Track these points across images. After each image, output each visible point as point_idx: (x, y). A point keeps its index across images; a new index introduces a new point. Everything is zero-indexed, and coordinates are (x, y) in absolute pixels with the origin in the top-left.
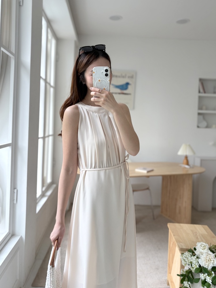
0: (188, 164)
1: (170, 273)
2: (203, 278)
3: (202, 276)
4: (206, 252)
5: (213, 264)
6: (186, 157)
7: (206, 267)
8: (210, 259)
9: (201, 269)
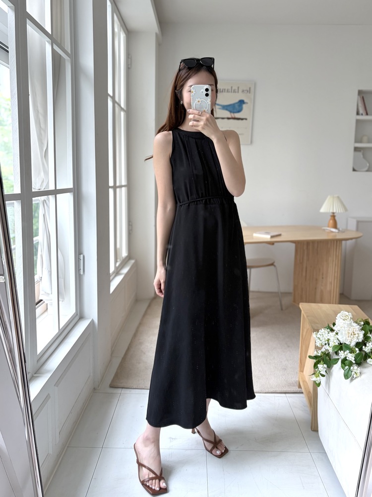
0: (335, 226)
1: (303, 372)
2: (343, 357)
3: (341, 354)
4: (348, 322)
5: (358, 339)
6: (333, 216)
7: (347, 343)
8: (354, 333)
9: (342, 347)
